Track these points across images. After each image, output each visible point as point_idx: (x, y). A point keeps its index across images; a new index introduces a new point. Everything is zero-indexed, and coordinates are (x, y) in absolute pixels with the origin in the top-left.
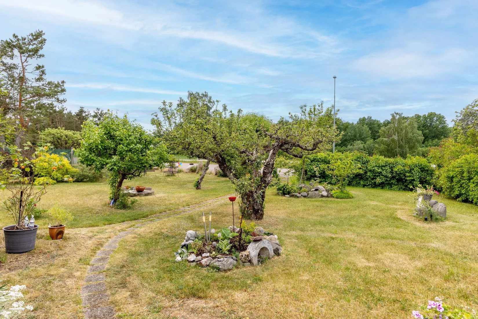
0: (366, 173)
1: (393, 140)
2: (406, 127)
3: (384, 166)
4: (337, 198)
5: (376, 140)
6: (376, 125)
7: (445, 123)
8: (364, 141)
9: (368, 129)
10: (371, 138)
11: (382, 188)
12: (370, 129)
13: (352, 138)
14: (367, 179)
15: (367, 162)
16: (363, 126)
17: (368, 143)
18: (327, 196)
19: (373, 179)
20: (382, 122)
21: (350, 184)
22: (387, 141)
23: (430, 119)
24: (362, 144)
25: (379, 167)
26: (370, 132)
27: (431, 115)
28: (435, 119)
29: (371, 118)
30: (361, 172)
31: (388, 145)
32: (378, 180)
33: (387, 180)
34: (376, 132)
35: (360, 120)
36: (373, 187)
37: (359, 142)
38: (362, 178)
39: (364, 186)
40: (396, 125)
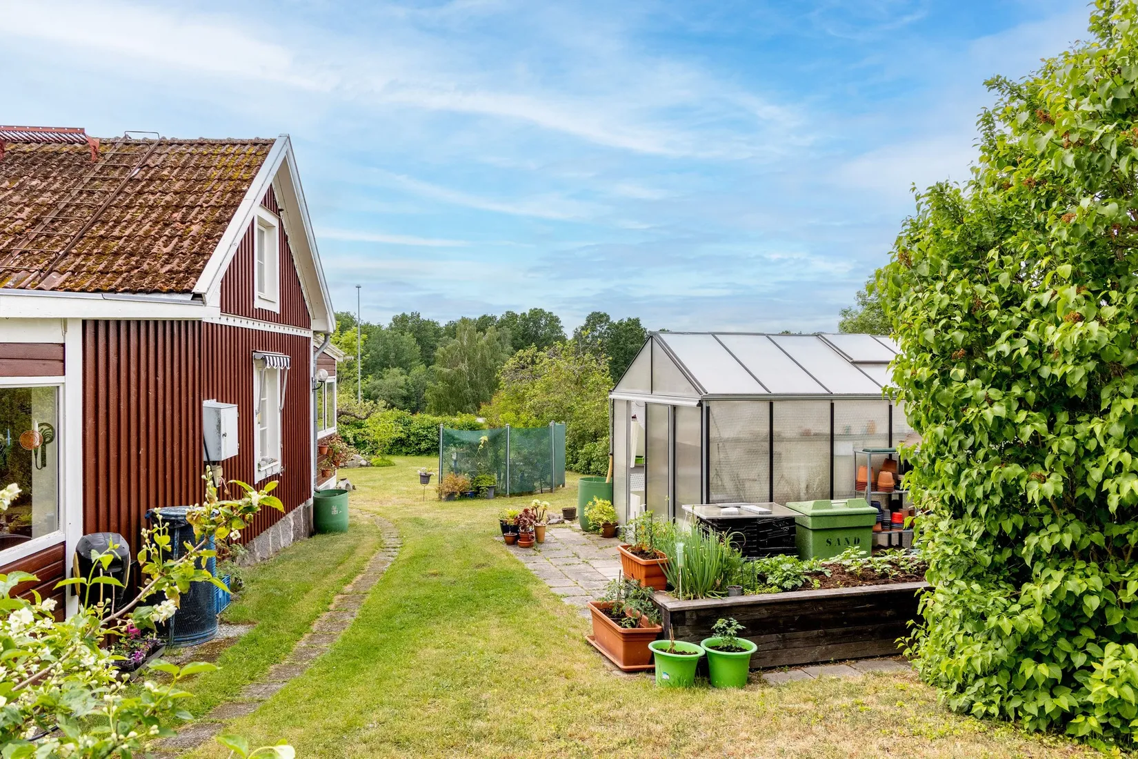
0: (409, 437)
1: (460, 372)
2: (483, 347)
3: (430, 428)
4: (378, 466)
5: (431, 367)
6: (431, 333)
7: (561, 332)
8: (406, 369)
9: (414, 341)
10: (421, 361)
11: (429, 454)
12: (419, 340)
13: (379, 360)
14: (411, 444)
15: (410, 423)
16: (403, 334)
17: (415, 372)
18: (367, 466)
19: (417, 444)
20: (443, 324)
21: (390, 453)
22: (449, 375)
23: (535, 323)
24: (402, 374)
25: (424, 428)
26: (419, 348)
27: (537, 314)
28: (543, 322)
29: (418, 316)
30: (403, 436)
31: (451, 383)
32: (424, 446)
33: (433, 445)
34: (431, 347)
35: (395, 320)
36: (418, 455)
37: (396, 370)
38: (403, 444)
39: (407, 454)
40: (465, 344)
